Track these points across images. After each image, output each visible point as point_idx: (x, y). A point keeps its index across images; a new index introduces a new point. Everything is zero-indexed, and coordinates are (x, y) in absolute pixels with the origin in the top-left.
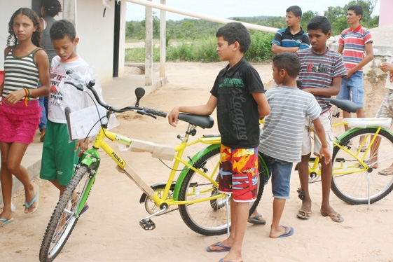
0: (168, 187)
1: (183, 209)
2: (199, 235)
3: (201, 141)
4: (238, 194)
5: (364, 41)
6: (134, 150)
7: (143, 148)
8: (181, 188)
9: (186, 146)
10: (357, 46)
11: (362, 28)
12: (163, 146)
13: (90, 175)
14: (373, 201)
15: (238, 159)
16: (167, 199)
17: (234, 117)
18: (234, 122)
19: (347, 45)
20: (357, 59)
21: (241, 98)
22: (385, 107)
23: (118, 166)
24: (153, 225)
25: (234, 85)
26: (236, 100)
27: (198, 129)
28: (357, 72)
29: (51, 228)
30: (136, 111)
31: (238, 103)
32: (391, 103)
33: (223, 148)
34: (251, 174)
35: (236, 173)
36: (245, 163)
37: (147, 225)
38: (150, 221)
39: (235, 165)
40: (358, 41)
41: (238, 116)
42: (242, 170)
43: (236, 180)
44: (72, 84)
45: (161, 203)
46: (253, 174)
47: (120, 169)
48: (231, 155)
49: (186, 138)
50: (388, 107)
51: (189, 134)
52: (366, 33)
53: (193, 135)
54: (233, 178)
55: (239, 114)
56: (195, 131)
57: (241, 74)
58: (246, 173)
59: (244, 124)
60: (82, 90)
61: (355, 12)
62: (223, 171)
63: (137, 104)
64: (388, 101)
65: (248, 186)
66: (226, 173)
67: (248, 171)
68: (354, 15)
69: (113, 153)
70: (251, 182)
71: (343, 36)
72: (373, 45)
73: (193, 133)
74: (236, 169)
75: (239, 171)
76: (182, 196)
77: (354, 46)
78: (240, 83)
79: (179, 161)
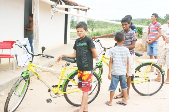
0: (59, 86)
1: (65, 95)
2: (73, 106)
3: (72, 68)
4: (84, 89)
5: (158, 28)
6: (44, 71)
7: (47, 71)
8: (64, 87)
9: (65, 70)
10: (155, 30)
11: (157, 23)
12: (56, 70)
13: (26, 80)
14: (151, 95)
15: (84, 75)
16: (59, 91)
17: (83, 58)
18: (83, 60)
19: (151, 30)
20: (155, 36)
21: (86, 50)
22: (163, 55)
23: (38, 77)
24: (51, 101)
25: (83, 45)
26: (84, 51)
27: (70, 63)
28: (155, 41)
29: (8, 100)
30: (42, 55)
31: (85, 52)
32: (165, 54)
33: (79, 71)
34: (89, 81)
35: (83, 81)
36: (87, 77)
37: (49, 101)
38: (50, 99)
39: (83, 78)
40: (155, 28)
41: (84, 58)
42: (86, 80)
43: (83, 84)
44: (18, 45)
45: (56, 92)
46: (90, 81)
47: (38, 78)
48: (82, 74)
49: (65, 67)
50: (164, 55)
51: (67, 65)
52: (158, 25)
53: (68, 66)
54: (82, 83)
55: (85, 57)
56: (69, 64)
57: (86, 41)
58: (87, 81)
59: (87, 61)
60: (21, 47)
61: (155, 16)
62: (79, 80)
63: (43, 53)
64: (164, 53)
65: (88, 86)
66: (80, 81)
67: (88, 80)
68: (155, 17)
69: (35, 72)
70: (89, 84)
71: (150, 26)
72: (162, 30)
73: (68, 65)
74: (84, 79)
75: (85, 80)
76: (65, 90)
77: (154, 30)
78: (86, 44)
79: (63, 76)
